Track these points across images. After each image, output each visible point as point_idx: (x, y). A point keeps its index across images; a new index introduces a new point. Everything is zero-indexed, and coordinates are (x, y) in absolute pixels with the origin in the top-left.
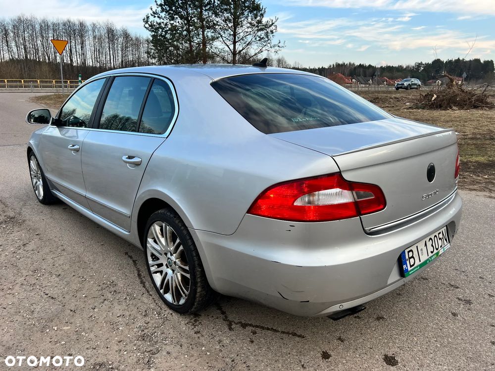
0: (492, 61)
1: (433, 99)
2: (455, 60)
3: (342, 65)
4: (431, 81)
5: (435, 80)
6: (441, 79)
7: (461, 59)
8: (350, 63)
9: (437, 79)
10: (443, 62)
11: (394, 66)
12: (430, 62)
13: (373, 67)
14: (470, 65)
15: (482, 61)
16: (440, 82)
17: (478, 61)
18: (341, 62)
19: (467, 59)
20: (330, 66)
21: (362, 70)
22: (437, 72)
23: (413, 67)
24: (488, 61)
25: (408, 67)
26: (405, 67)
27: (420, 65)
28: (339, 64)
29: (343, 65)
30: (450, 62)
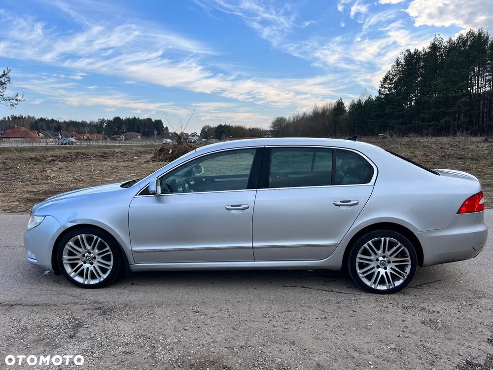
0: (160, 121)
1: (170, 152)
2: (132, 119)
3: (19, 118)
4: (115, 136)
5: (119, 135)
6: (125, 134)
7: (137, 118)
8: (29, 116)
9: (120, 134)
10: (122, 119)
11: (78, 121)
12: (111, 119)
13: (56, 121)
14: (145, 123)
15: (153, 120)
16: (124, 137)
17: (149, 120)
18: (17, 115)
19: (141, 118)
20: (5, 118)
21: (44, 124)
22: (119, 128)
23: (97, 123)
24: (158, 120)
25: (91, 123)
26: (88, 123)
27: (102, 121)
28: (15, 117)
29: (21, 118)
30: (128, 120)
